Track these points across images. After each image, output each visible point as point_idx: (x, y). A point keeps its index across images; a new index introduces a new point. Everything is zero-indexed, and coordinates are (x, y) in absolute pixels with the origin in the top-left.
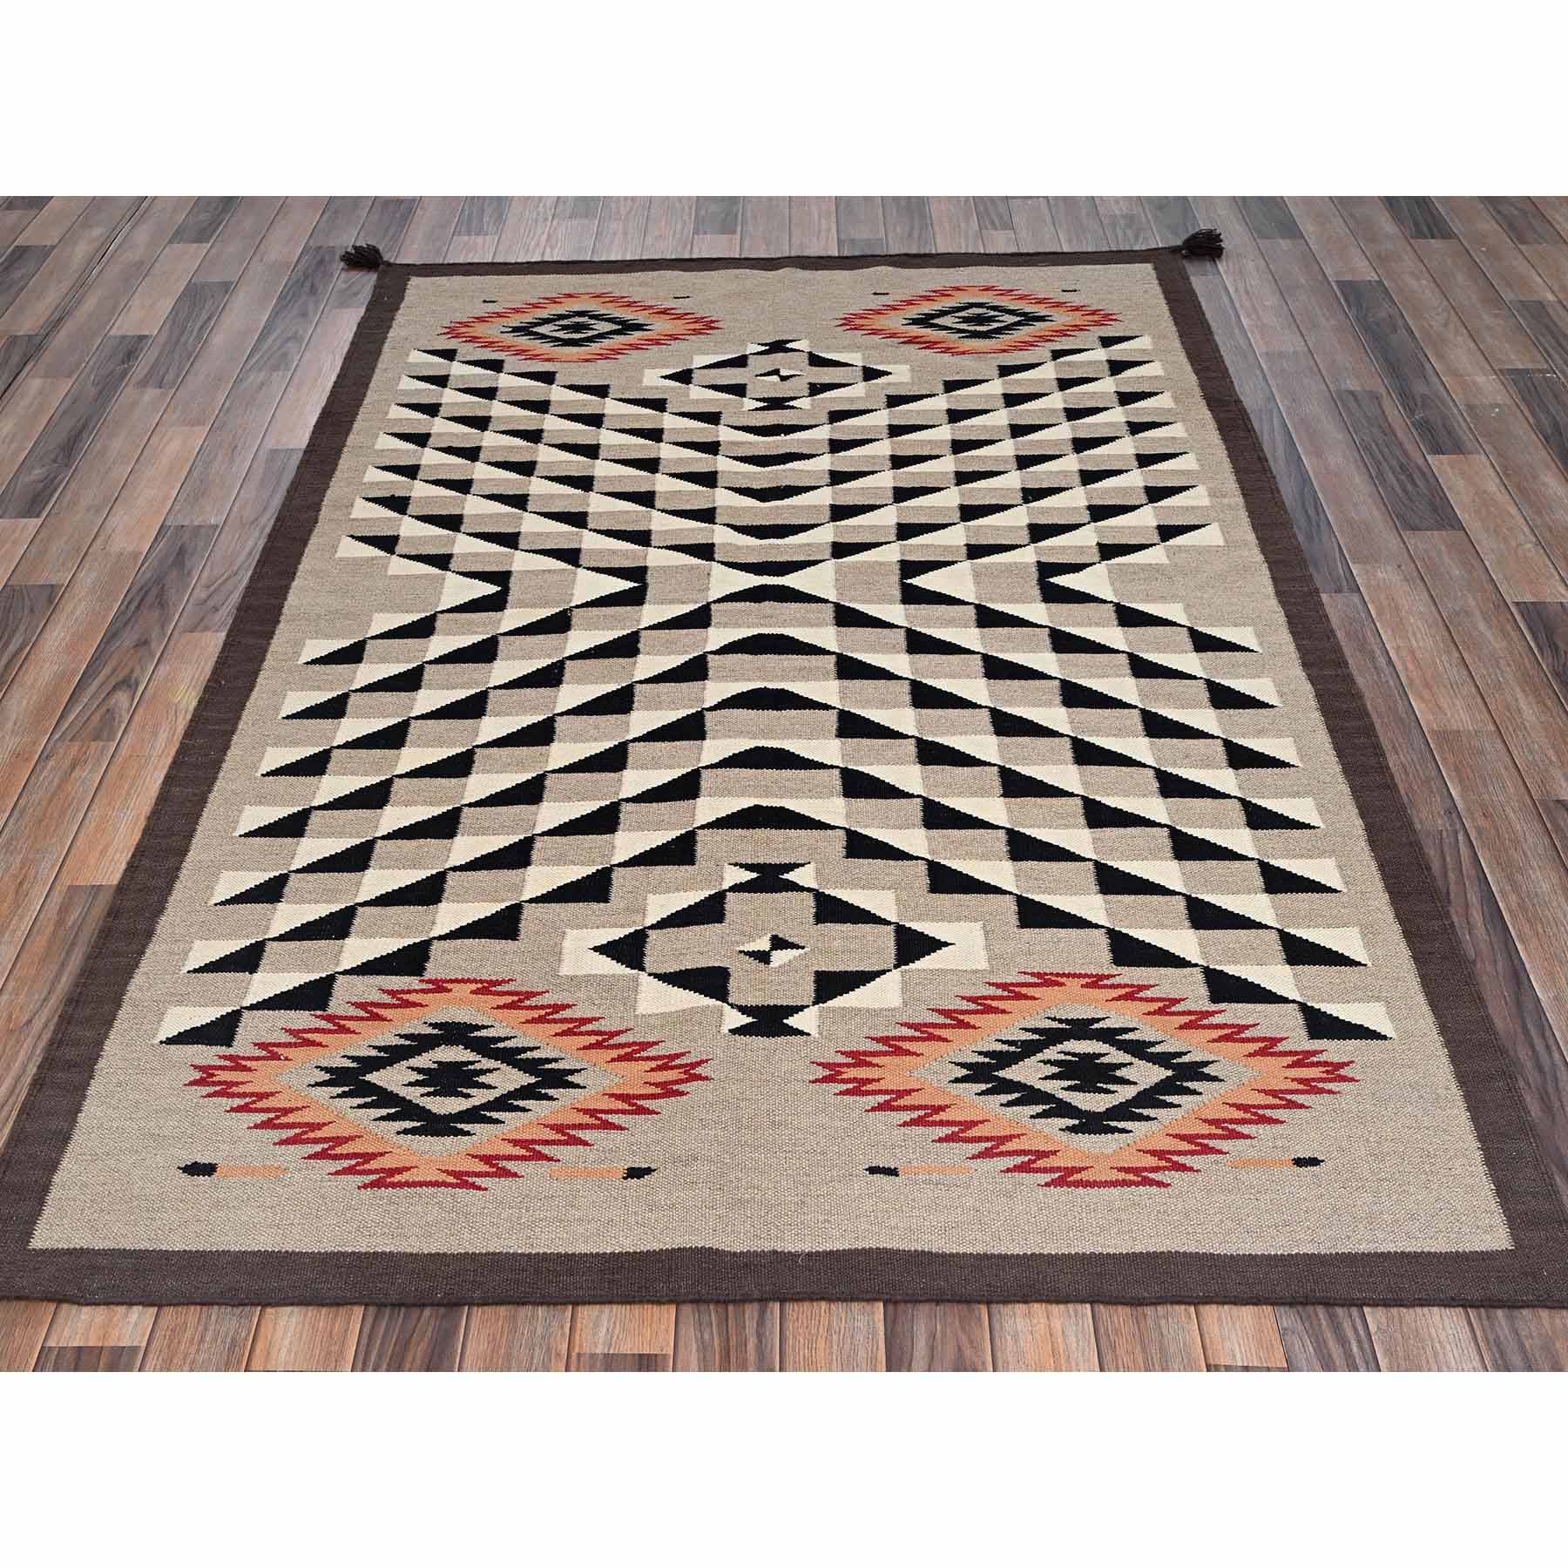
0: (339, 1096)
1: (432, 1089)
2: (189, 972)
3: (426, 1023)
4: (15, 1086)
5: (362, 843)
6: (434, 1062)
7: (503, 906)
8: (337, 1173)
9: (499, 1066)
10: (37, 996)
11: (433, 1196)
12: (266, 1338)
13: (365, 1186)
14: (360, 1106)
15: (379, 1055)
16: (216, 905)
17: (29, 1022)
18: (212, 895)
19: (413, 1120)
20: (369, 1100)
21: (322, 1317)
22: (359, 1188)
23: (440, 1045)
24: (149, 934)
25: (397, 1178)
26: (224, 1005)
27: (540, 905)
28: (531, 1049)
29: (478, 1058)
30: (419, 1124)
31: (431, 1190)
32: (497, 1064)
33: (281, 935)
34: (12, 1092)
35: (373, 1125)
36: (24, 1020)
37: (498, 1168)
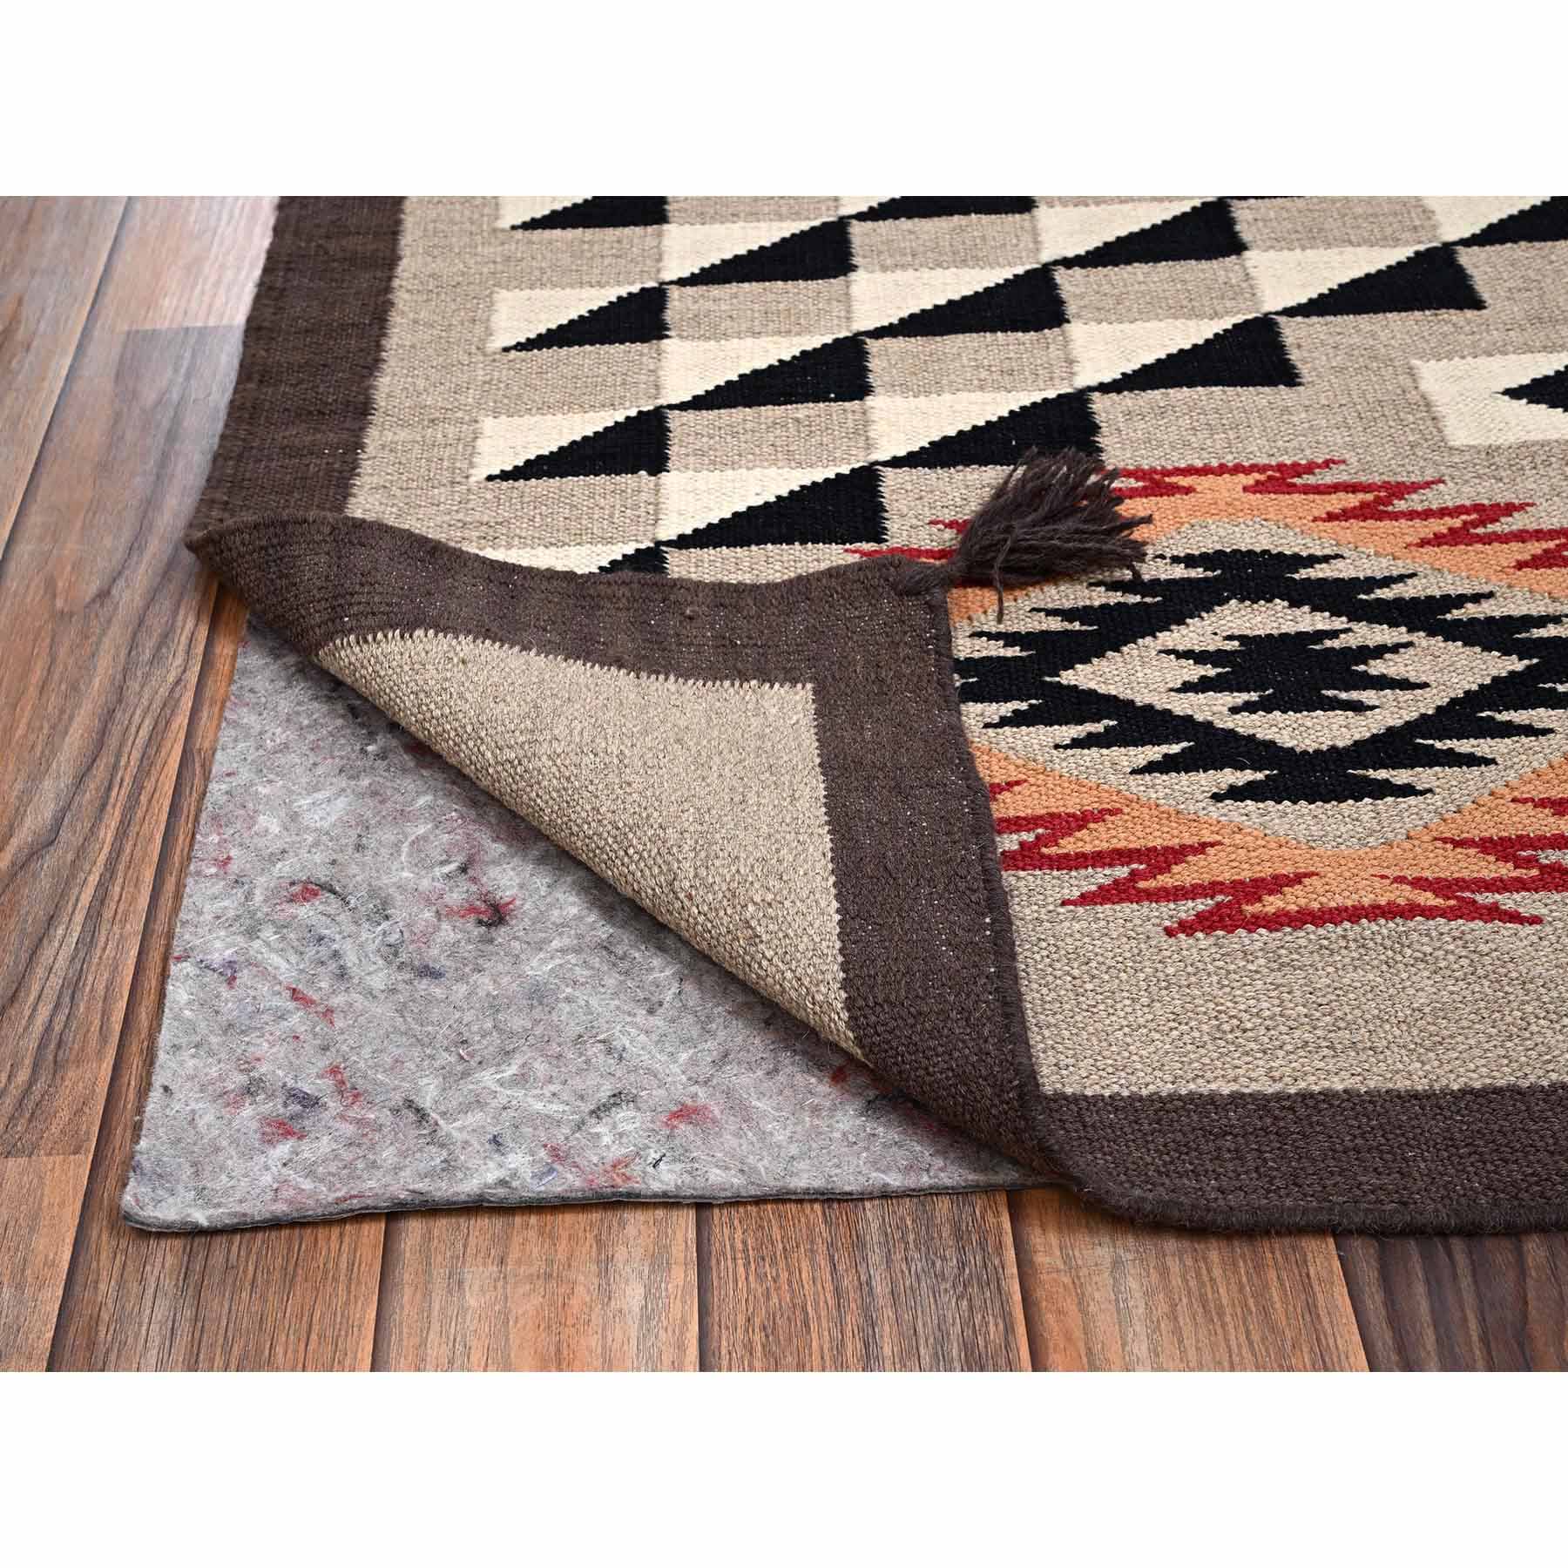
0: (1004, 722)
1: (1254, 696)
2: (490, 478)
3: (1162, 557)
4: (103, 732)
5: (813, 229)
6: (1230, 638)
7: (1227, 323)
8: (1085, 899)
9: (1406, 638)
10: (108, 542)
11: (1400, 941)
12: (1068, 1337)
13: (1186, 928)
14: (1076, 743)
15: (1069, 626)
16: (506, 350)
17: (104, 595)
18: (489, 332)
19: (1241, 767)
20: (1098, 727)
21: (1217, 1272)
22: (1169, 932)
23: (1227, 600)
24: (362, 410)
25: (1272, 904)
26: (610, 541)
27: (1314, 319)
28: (1477, 598)
29: (1340, 623)
30: (1260, 776)
31: (1385, 927)
32: (1400, 634)
33: (696, 398)
34: (100, 744)
35: (1137, 785)
36: (93, 588)
37: (1542, 868)
